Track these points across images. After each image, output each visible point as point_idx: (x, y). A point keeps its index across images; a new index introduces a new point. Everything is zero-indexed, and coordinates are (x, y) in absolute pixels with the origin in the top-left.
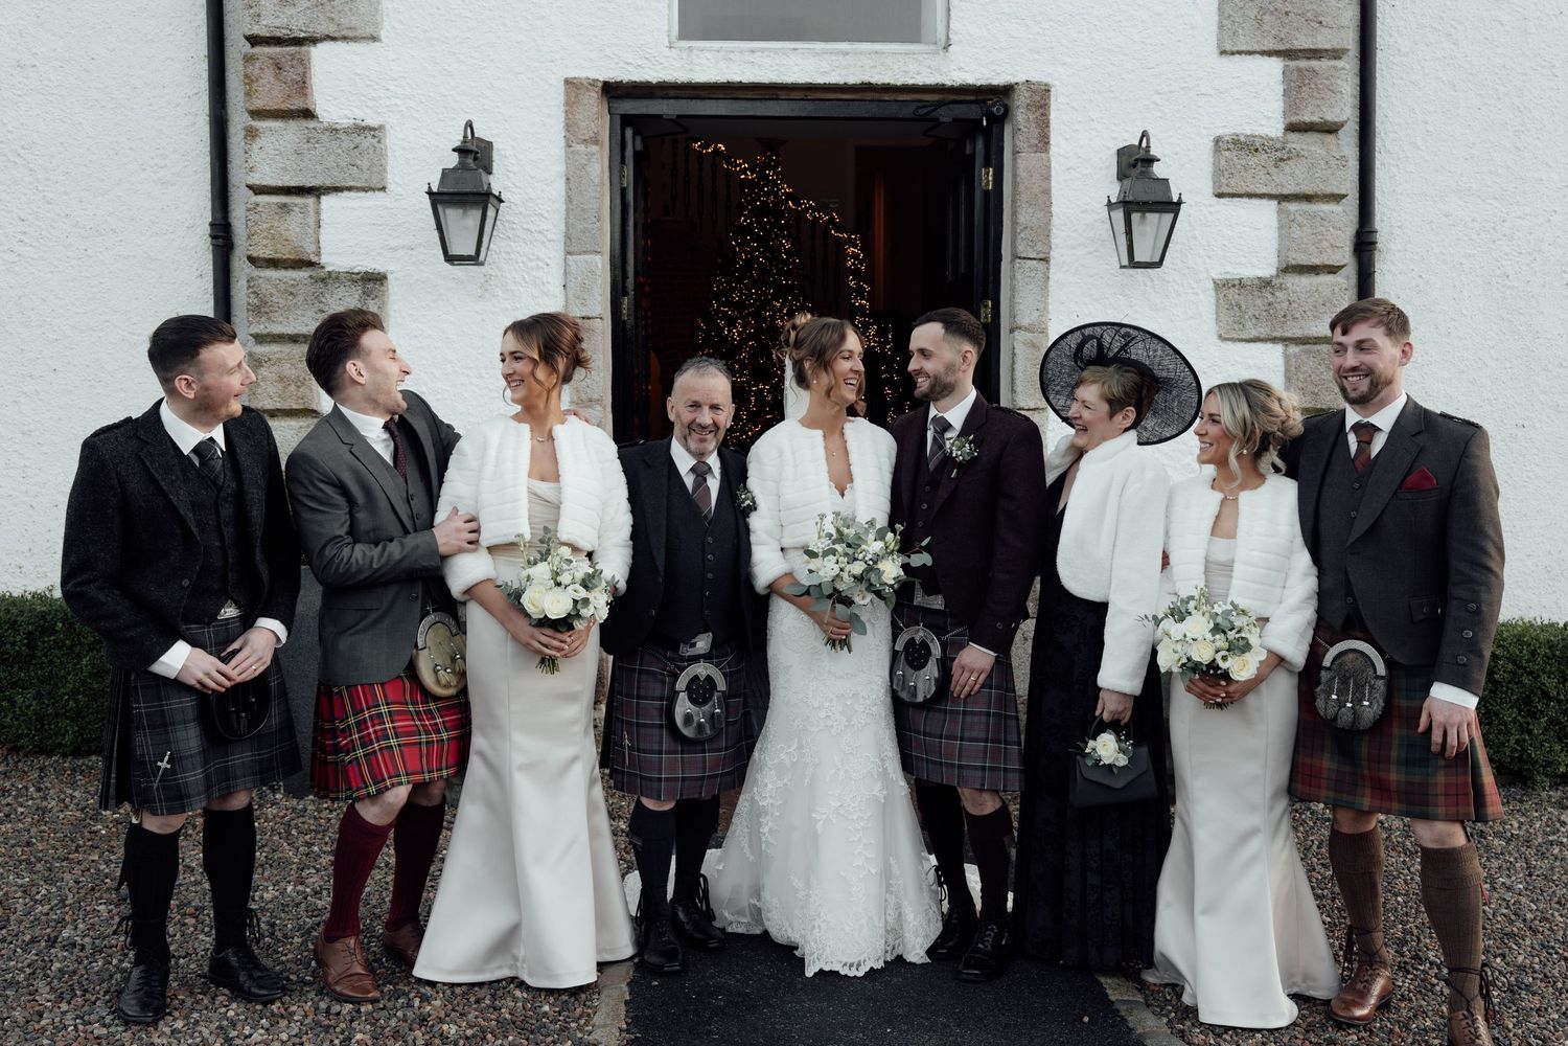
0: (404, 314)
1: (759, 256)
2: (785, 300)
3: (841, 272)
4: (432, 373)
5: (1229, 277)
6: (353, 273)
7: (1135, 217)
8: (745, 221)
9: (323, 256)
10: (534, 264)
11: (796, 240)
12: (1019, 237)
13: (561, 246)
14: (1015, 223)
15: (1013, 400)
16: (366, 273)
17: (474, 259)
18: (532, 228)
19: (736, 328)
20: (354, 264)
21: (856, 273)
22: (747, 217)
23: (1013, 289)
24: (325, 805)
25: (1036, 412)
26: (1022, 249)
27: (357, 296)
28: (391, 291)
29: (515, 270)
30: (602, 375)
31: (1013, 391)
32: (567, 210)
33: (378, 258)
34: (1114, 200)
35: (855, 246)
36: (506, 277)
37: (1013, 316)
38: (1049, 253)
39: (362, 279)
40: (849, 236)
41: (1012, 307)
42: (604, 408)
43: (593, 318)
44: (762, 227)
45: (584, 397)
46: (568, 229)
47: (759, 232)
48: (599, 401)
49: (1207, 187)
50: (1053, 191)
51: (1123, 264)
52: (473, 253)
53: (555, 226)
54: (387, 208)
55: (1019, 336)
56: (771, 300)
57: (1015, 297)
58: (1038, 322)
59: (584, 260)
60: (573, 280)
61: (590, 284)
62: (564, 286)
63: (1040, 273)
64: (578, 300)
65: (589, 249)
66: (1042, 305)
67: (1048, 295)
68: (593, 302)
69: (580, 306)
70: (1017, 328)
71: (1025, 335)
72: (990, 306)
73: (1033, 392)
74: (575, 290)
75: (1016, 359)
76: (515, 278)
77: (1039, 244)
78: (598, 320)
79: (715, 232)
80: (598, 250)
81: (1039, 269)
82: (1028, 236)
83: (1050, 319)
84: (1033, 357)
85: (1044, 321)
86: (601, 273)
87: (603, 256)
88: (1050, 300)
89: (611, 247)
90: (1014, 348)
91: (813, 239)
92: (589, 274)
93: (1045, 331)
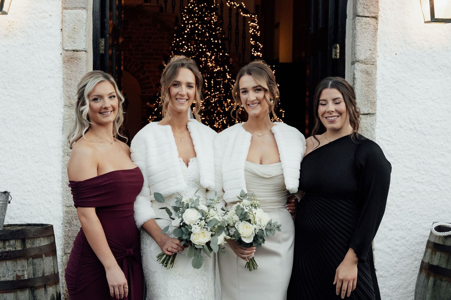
1: (198, 26)
2: (213, 52)
3: (245, 36)
8: (191, 5)
10: (42, 15)
11: (220, 17)
12: (358, 3)
13: (60, 4)
21: (255, 37)
23: (354, 36)
25: (368, 116)
26: (360, 11)
29: (29, 18)
35: (254, 22)
37: (354, 54)
38: (378, 13)
40: (251, 16)
41: (353, 48)
43: (80, 51)
44: (200, 9)
45: (73, 102)
47: (198, 12)
51: (426, 20)
55: (358, 66)
56: (206, 51)
57: (356, 41)
58: (370, 58)
59: (74, 13)
60: (67, 26)
61: (79, 29)
62: (61, 30)
63: (371, 25)
64: (70, 39)
65: (78, 6)
66: (373, 47)
67: (377, 40)
68: (80, 40)
69: (72, 43)
70: (356, 61)
71: (362, 66)
72: (339, 48)
73: (367, 103)
74: (69, 32)
75: (355, 82)
76: (29, 24)
77: (372, 7)
78: (84, 52)
79: (173, 12)
80: (84, 7)
81: (371, 23)
82: (365, 2)
83: (378, 56)
84: (367, 80)
85: (374, 57)
86: (86, 22)
87: (87, 10)
88: (378, 43)
89: (93, 5)
90: (354, 74)
91: (230, 17)
92: (78, 22)
93: (374, 63)
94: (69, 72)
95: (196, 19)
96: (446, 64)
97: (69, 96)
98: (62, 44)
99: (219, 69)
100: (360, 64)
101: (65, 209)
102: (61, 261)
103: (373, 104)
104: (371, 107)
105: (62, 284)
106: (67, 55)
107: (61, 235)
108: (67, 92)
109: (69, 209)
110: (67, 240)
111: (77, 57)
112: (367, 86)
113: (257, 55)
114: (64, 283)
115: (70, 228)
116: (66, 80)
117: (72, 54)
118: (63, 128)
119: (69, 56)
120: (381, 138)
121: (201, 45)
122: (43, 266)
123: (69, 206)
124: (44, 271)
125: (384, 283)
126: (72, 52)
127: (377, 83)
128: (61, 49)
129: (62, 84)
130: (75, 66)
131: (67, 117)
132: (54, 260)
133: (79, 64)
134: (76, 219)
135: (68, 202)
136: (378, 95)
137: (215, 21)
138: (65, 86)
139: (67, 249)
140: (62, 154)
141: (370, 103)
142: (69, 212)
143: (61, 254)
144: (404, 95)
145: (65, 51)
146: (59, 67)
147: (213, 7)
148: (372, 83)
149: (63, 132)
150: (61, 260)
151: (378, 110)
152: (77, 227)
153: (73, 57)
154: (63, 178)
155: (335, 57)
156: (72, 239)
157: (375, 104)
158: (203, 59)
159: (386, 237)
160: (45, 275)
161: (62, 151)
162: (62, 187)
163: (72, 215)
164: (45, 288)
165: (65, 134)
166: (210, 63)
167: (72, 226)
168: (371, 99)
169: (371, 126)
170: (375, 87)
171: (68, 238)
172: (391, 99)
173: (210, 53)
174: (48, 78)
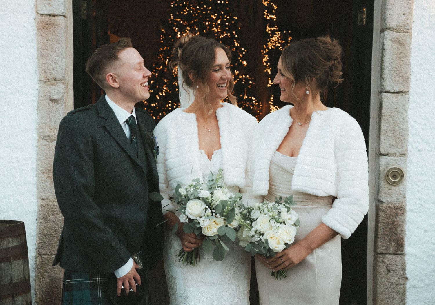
2: (219, 14)
15: (381, 85)
19: (185, 32)
25: (400, 95)
30: (64, 60)
31: (382, 78)
37: (383, 19)
41: (383, 12)
42: (67, 86)
43: (57, 16)
45: (50, 77)
48: (62, 80)
55: (388, 34)
57: (387, 4)
58: (404, 24)
64: (45, 1)
66: (408, 11)
67: (413, 2)
68: (57, 3)
69: (48, 6)
70: (386, 29)
71: (393, 34)
72: (365, 12)
73: (398, 79)
75: (385, 53)
78: (62, 17)
83: (414, 22)
84: (399, 52)
85: (409, 24)
88: (414, 6)
90: (383, 45)
93: (409, 31)
94: (45, 41)
97: (44, 70)
98: (36, 6)
99: (226, 35)
100: (391, 32)
101: (40, 202)
102: (35, 264)
103: (406, 80)
104: (404, 83)
105: (36, 291)
106: (42, 20)
107: (35, 233)
108: (42, 65)
109: (45, 203)
110: (42, 238)
111: (54, 23)
112: (399, 59)
113: (271, 18)
114: (37, 290)
115: (46, 224)
116: (40, 50)
117: (47, 20)
118: (38, 107)
119: (45, 22)
120: (415, 122)
121: (205, 6)
122: (11, 271)
123: (45, 199)
124: (11, 278)
125: (417, 294)
126: (47, 17)
127: (411, 55)
128: (35, 12)
129: (36, 55)
130: (52, 34)
131: (43, 94)
132: (25, 265)
133: (56, 32)
134: (52, 214)
135: (43, 194)
136: (413, 69)
138: (40, 57)
139: (41, 250)
140: (37, 138)
141: (402, 79)
142: (44, 205)
143: (35, 255)
145: (39, 15)
146: (33, 35)
148: (405, 55)
149: (38, 111)
150: (35, 262)
151: (412, 87)
152: (54, 223)
153: (49, 22)
154: (38, 166)
155: (361, 23)
156: (48, 237)
157: (408, 80)
158: (207, 23)
159: (420, 239)
160: (13, 282)
161: (37, 134)
162: (37, 176)
163: (48, 210)
164: (13, 297)
165: (40, 114)
166: (215, 28)
167: (49, 222)
168: (402, 74)
169: (404, 107)
170: (409, 60)
171: (43, 236)
172: (429, 74)
173: (215, 16)
174: (19, 47)
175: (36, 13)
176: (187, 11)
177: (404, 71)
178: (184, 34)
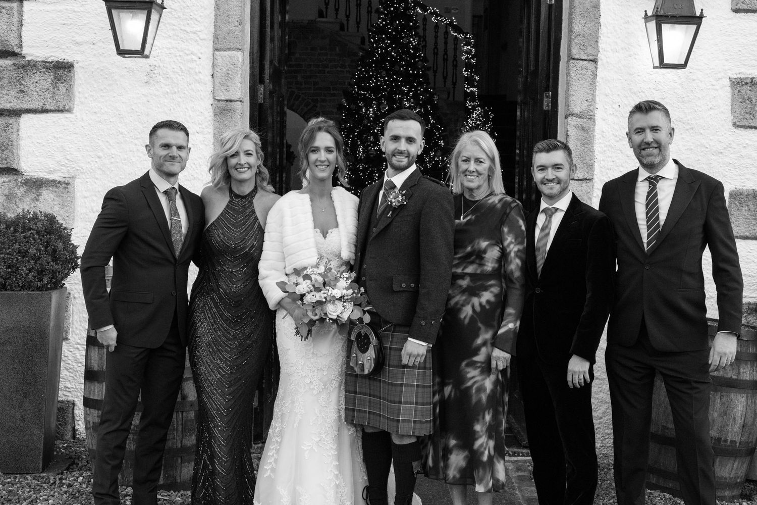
0: (86, 95)
1: (392, 51)
2: (412, 86)
3: (456, 64)
4: (107, 142)
5: (742, 76)
6: (47, 62)
7: (666, 28)
9: (24, 49)
10: (189, 57)
11: (422, 39)
12: (574, 42)
13: (210, 44)
14: (571, 31)
16: (58, 62)
17: (140, 53)
18: (188, 29)
19: (372, 107)
20: (49, 55)
21: (468, 66)
22: (384, 20)
23: (568, 84)
24: (9, 480)
25: (584, 182)
26: (575, 52)
27: (50, 80)
28: (76, 77)
29: (174, 62)
32: (216, 16)
33: (67, 51)
34: (650, 14)
35: (467, 45)
36: (167, 68)
37: (567, 105)
38: (598, 55)
39: (54, 67)
40: (465, 37)
41: (567, 98)
43: (234, 101)
44: (395, 30)
46: (216, 30)
47: (392, 32)
49: (727, 5)
50: (602, 6)
51: (656, 65)
52: (139, 48)
53: (206, 28)
54: (74, 11)
55: (572, 121)
56: (401, 86)
57: (570, 90)
58: (587, 111)
59: (228, 55)
60: (219, 71)
61: (233, 74)
62: (212, 75)
63: (589, 71)
64: (223, 87)
65: (233, 46)
66: (591, 97)
67: (596, 89)
68: (234, 88)
69: (225, 92)
70: (570, 115)
71: (577, 121)
72: (551, 96)
73: (582, 166)
74: (221, 79)
76: (173, 68)
77: (589, 48)
78: (239, 103)
79: (358, 31)
80: (240, 47)
81: (589, 68)
82: (581, 41)
83: (597, 108)
84: (583, 138)
85: (592, 110)
86: (242, 66)
87: (243, 52)
88: (597, 93)
89: (250, 45)
90: (568, 131)
91: (436, 37)
92: (231, 66)
93: (592, 117)
94: (221, 126)
95: (389, 42)
96: (682, 118)
98: (213, 92)
99: (419, 109)
100: (574, 118)
103: (590, 167)
104: (588, 171)
106: (219, 106)
111: (230, 108)
112: (583, 146)
113: (471, 91)
117: (224, 106)
119: (221, 107)
121: (395, 77)
125: (600, 386)
126: (224, 103)
127: (595, 142)
128: (211, 98)
129: (212, 141)
130: (229, 119)
133: (233, 118)
136: (597, 156)
137: (414, 44)
141: (587, 166)
144: (628, 157)
145: (217, 101)
146: (209, 120)
147: (411, 24)
148: (589, 142)
151: (596, 174)
153: (226, 108)
155: (547, 108)
157: (592, 168)
158: (397, 97)
168: (587, 161)
169: (588, 195)
170: (593, 147)
172: (613, 161)
173: (406, 88)
174: (196, 133)
175: (213, 100)
176: (373, 82)
177: (587, 158)
178: (371, 110)
